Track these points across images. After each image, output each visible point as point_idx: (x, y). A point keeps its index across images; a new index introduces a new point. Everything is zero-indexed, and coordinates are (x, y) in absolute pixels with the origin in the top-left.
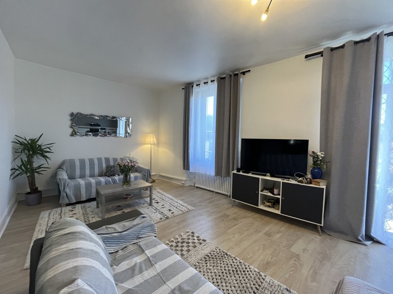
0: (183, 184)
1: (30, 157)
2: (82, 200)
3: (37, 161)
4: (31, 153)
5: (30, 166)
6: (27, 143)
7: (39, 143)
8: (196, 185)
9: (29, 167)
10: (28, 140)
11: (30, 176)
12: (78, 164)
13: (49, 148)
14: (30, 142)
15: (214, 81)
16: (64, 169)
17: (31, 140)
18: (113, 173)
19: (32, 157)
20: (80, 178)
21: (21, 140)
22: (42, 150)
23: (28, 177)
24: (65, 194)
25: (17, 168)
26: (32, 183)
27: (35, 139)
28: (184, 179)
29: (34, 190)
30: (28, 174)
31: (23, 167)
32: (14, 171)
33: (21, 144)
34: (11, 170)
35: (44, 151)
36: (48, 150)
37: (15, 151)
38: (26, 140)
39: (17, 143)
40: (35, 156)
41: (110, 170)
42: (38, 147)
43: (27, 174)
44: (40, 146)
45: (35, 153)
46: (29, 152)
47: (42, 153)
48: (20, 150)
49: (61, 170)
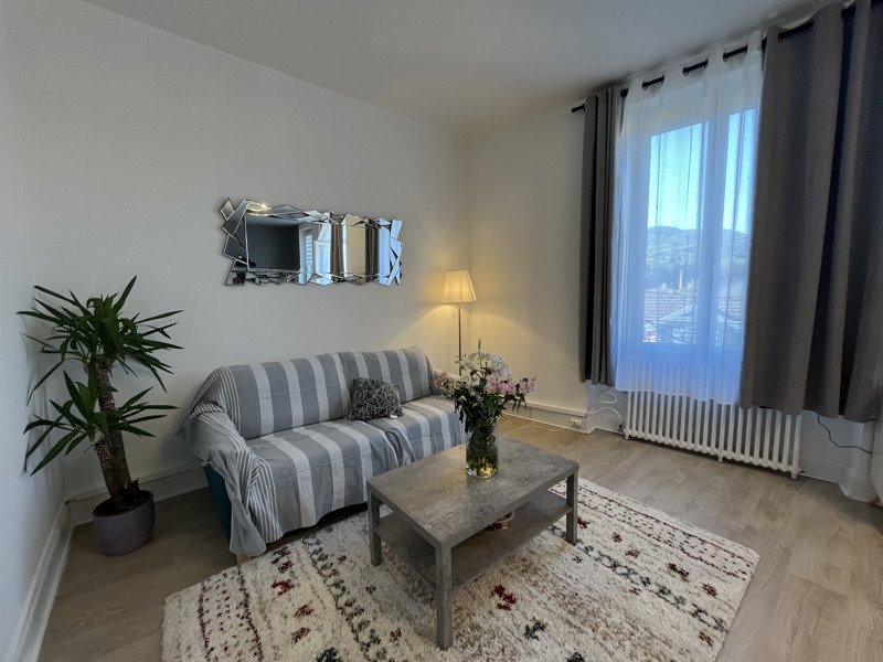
0: (579, 427)
1: (97, 368)
2: (305, 524)
3: (127, 382)
4: (100, 351)
5: (101, 404)
6: (81, 314)
7: (125, 313)
8: (628, 432)
9: (97, 409)
10: (84, 304)
11: (103, 441)
12: (263, 383)
13: (161, 330)
14: (92, 310)
15: (744, 49)
16: (222, 402)
17: (96, 302)
18: (380, 408)
19: (107, 368)
20: (277, 431)
21: (58, 304)
22: (137, 340)
23: (97, 444)
24: (248, 517)
25: (53, 415)
26: (115, 468)
27: (109, 300)
28: (583, 411)
29: (125, 496)
30: (98, 435)
31: (74, 411)
32: (45, 428)
33: (60, 318)
34: (29, 427)
35: (147, 343)
36: (158, 337)
37: (40, 348)
38: (76, 303)
39: (42, 316)
40: (117, 362)
41: (369, 396)
42: (125, 330)
43: (92, 436)
44: (130, 324)
45: (113, 351)
46: (92, 349)
47: (142, 352)
48: (57, 344)
49: (210, 407)
